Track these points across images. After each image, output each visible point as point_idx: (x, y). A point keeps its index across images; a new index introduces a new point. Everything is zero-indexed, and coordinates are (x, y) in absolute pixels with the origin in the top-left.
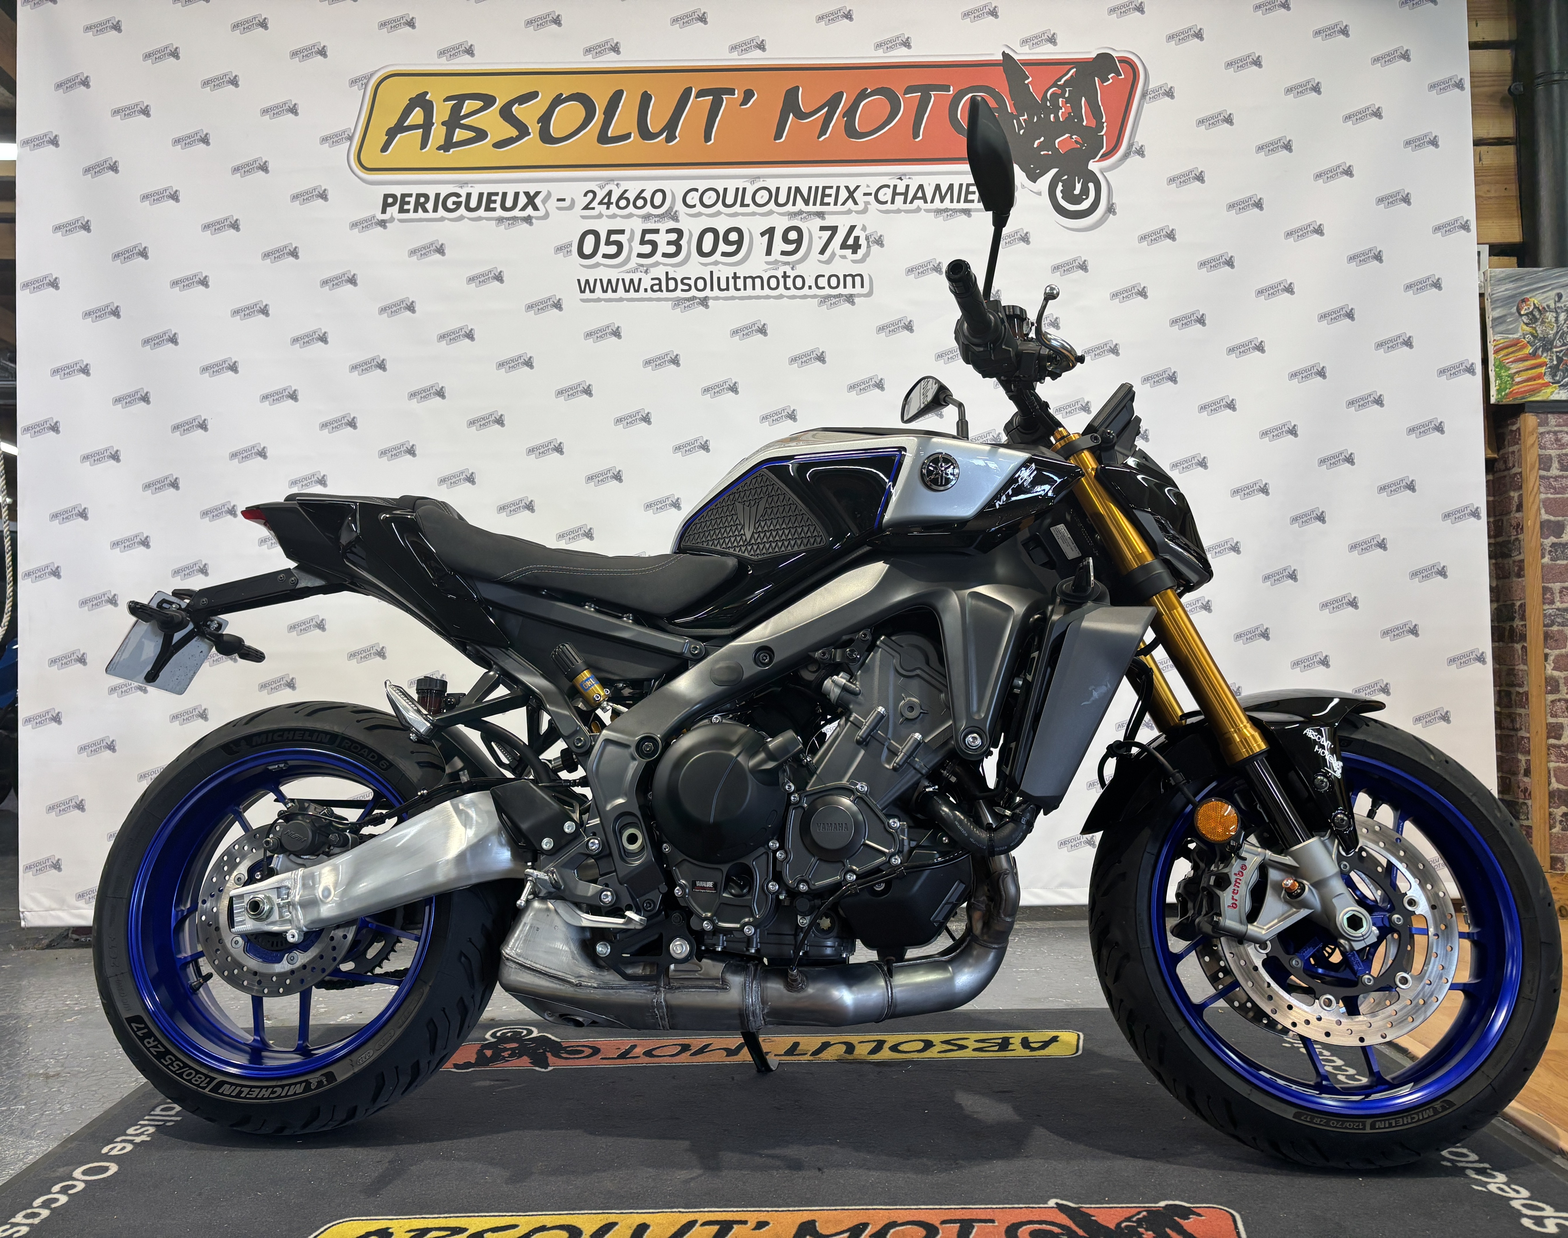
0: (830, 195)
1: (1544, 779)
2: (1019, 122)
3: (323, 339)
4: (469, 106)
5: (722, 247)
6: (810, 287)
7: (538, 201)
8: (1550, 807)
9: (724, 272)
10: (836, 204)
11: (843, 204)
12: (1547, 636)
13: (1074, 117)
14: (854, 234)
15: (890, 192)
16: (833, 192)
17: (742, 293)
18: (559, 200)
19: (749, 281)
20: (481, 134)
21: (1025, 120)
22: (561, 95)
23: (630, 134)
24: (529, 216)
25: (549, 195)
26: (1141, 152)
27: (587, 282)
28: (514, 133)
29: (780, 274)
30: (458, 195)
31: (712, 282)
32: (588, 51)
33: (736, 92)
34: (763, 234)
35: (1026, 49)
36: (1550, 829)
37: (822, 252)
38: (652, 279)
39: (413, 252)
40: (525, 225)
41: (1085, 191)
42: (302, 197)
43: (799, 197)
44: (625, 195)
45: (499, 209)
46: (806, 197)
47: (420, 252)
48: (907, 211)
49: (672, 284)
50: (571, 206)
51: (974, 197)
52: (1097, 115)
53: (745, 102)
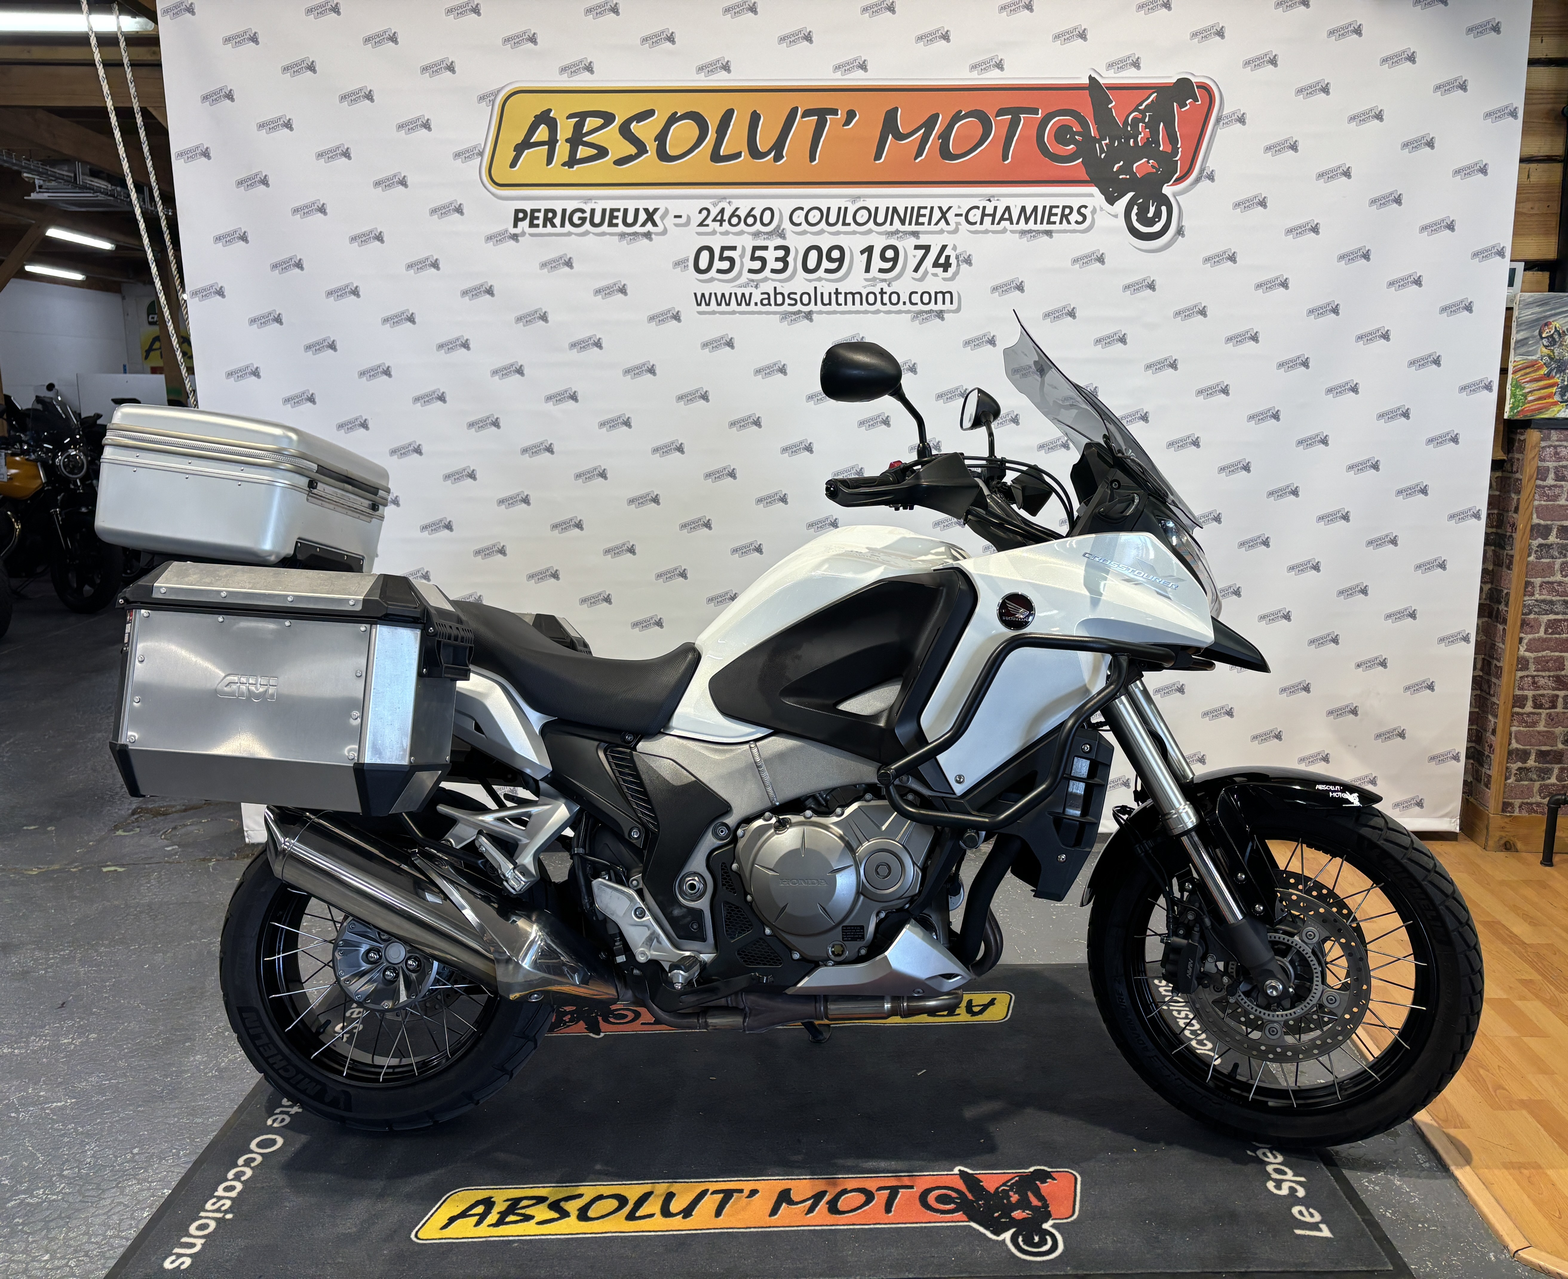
0: (924, 215)
1: (1506, 741)
2: (1101, 146)
3: (466, 345)
4: (591, 123)
5: (826, 265)
6: (904, 303)
7: (656, 217)
8: (1507, 762)
9: (826, 288)
10: (929, 223)
11: (936, 224)
12: (1524, 623)
14: (946, 253)
15: (979, 213)
16: (926, 212)
17: (843, 308)
18: (676, 217)
19: (850, 297)
20: (602, 152)
21: (1106, 144)
22: (676, 113)
23: (741, 153)
24: (649, 232)
25: (667, 211)
26: (1211, 177)
27: (703, 295)
28: (633, 150)
29: (877, 291)
30: (583, 211)
31: (816, 297)
32: (700, 69)
33: (839, 112)
34: (862, 252)
35: (1111, 73)
36: (1507, 778)
37: (916, 270)
38: (762, 294)
39: (544, 265)
40: (645, 241)
41: (1158, 214)
42: (440, 211)
43: (895, 216)
44: (737, 213)
45: (621, 224)
46: (902, 217)
47: (550, 265)
48: (994, 232)
49: (780, 299)
50: (688, 223)
51: (1056, 219)
52: (1172, 138)
53: (847, 122)
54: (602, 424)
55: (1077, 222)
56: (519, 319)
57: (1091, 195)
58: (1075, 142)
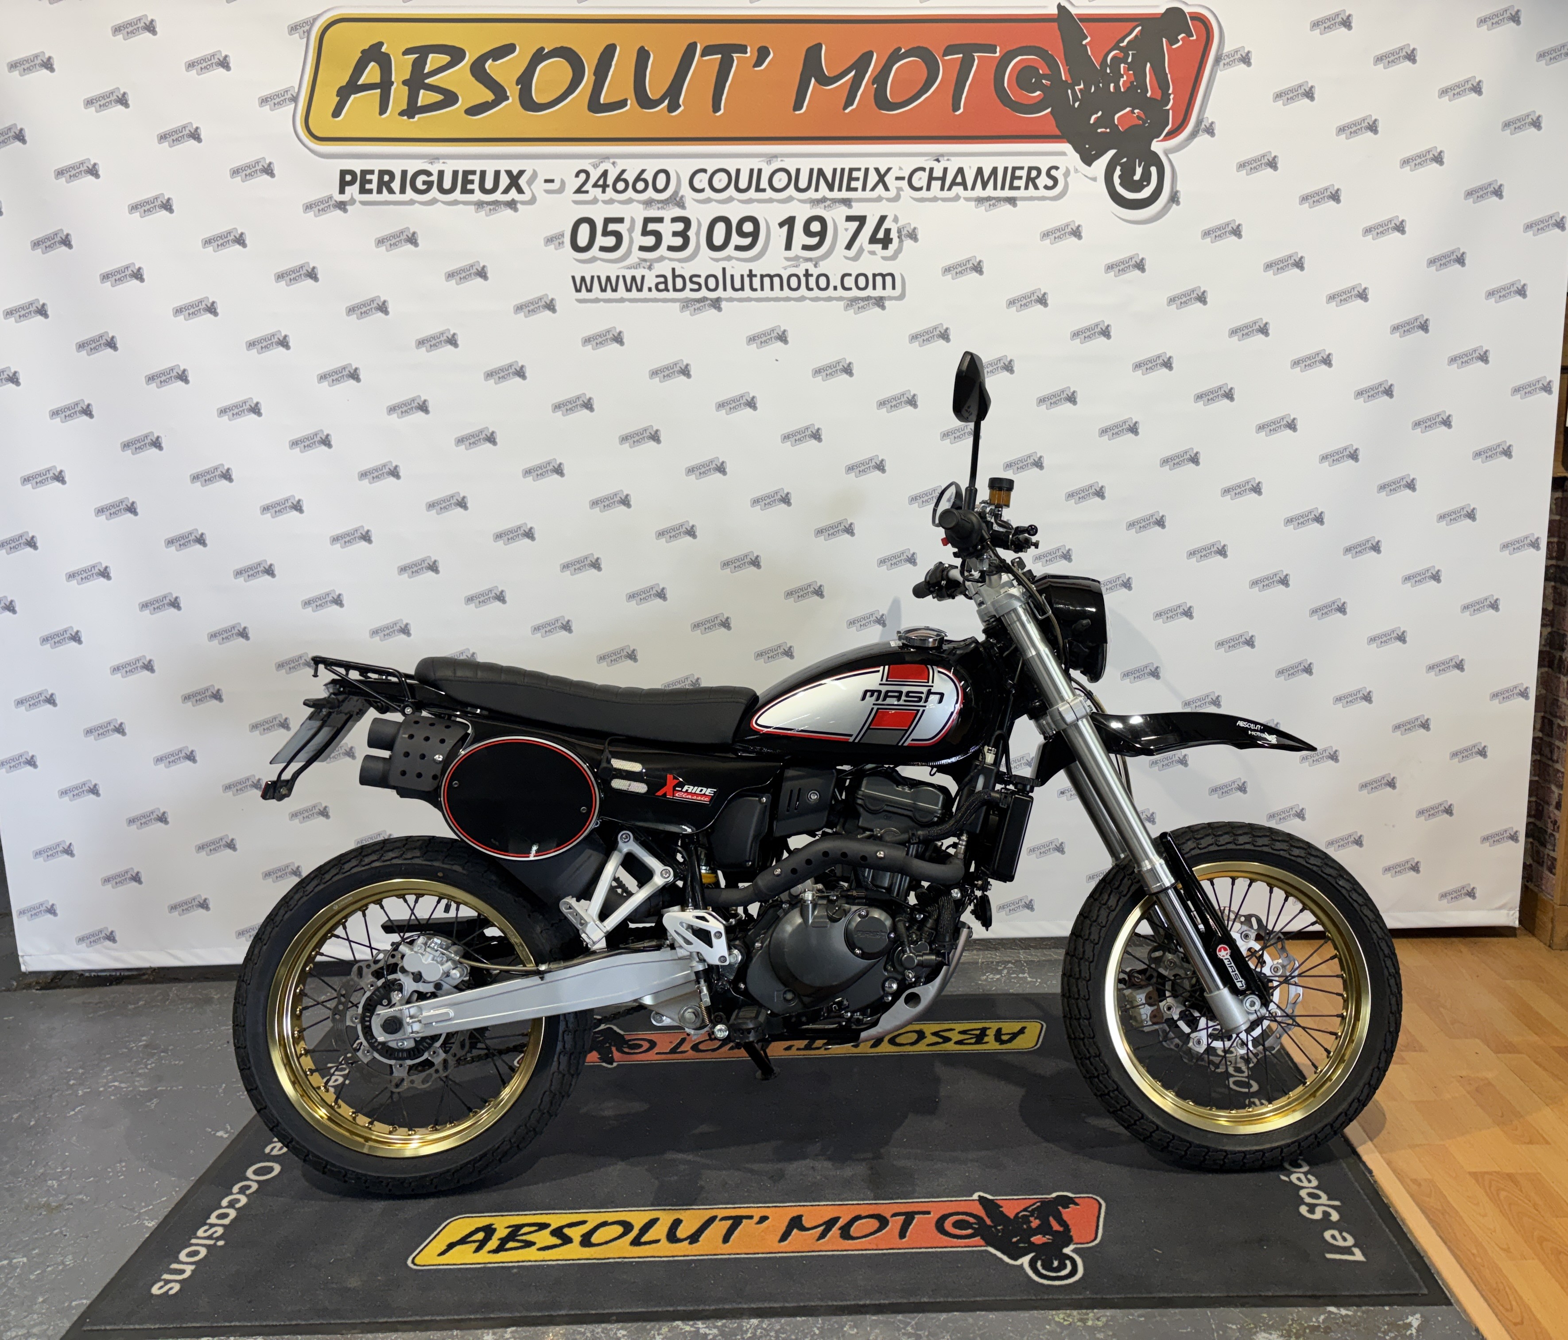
0: (857, 179)
2: (1074, 92)
3: (284, 343)
4: (433, 61)
5: (736, 240)
6: (835, 288)
7: (522, 182)
9: (738, 268)
10: (864, 189)
11: (873, 189)
13: (1137, 87)
14: (886, 225)
15: (925, 176)
16: (860, 175)
17: (759, 294)
18: (546, 181)
19: (767, 281)
20: (450, 98)
21: (1080, 90)
22: (542, 49)
23: (626, 100)
24: (513, 200)
25: (535, 175)
26: (1210, 131)
27: (583, 279)
28: (489, 96)
29: (801, 273)
30: (429, 174)
31: (724, 280)
33: (749, 50)
34: (781, 225)
35: (1085, 1)
37: (849, 247)
38: (657, 276)
39: (380, 242)
40: (509, 212)
41: (1146, 176)
42: (243, 172)
43: (822, 180)
44: (624, 176)
45: (477, 191)
46: (830, 180)
47: (390, 241)
48: (944, 200)
49: (679, 283)
50: (561, 190)
51: (1021, 183)
52: (1163, 84)
53: (759, 62)
54: (460, 441)
55: (1046, 187)
56: (351, 310)
57: (1063, 154)
58: (1042, 88)
